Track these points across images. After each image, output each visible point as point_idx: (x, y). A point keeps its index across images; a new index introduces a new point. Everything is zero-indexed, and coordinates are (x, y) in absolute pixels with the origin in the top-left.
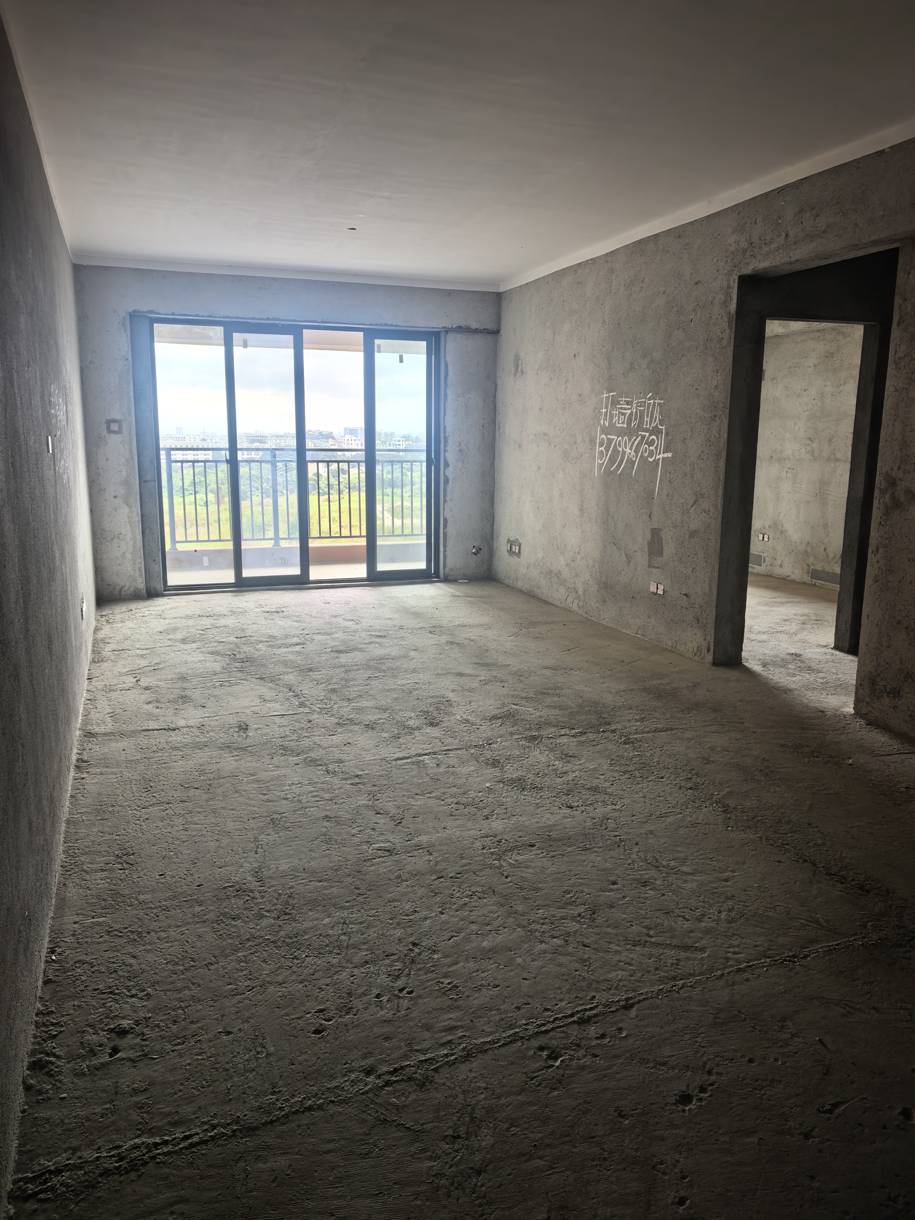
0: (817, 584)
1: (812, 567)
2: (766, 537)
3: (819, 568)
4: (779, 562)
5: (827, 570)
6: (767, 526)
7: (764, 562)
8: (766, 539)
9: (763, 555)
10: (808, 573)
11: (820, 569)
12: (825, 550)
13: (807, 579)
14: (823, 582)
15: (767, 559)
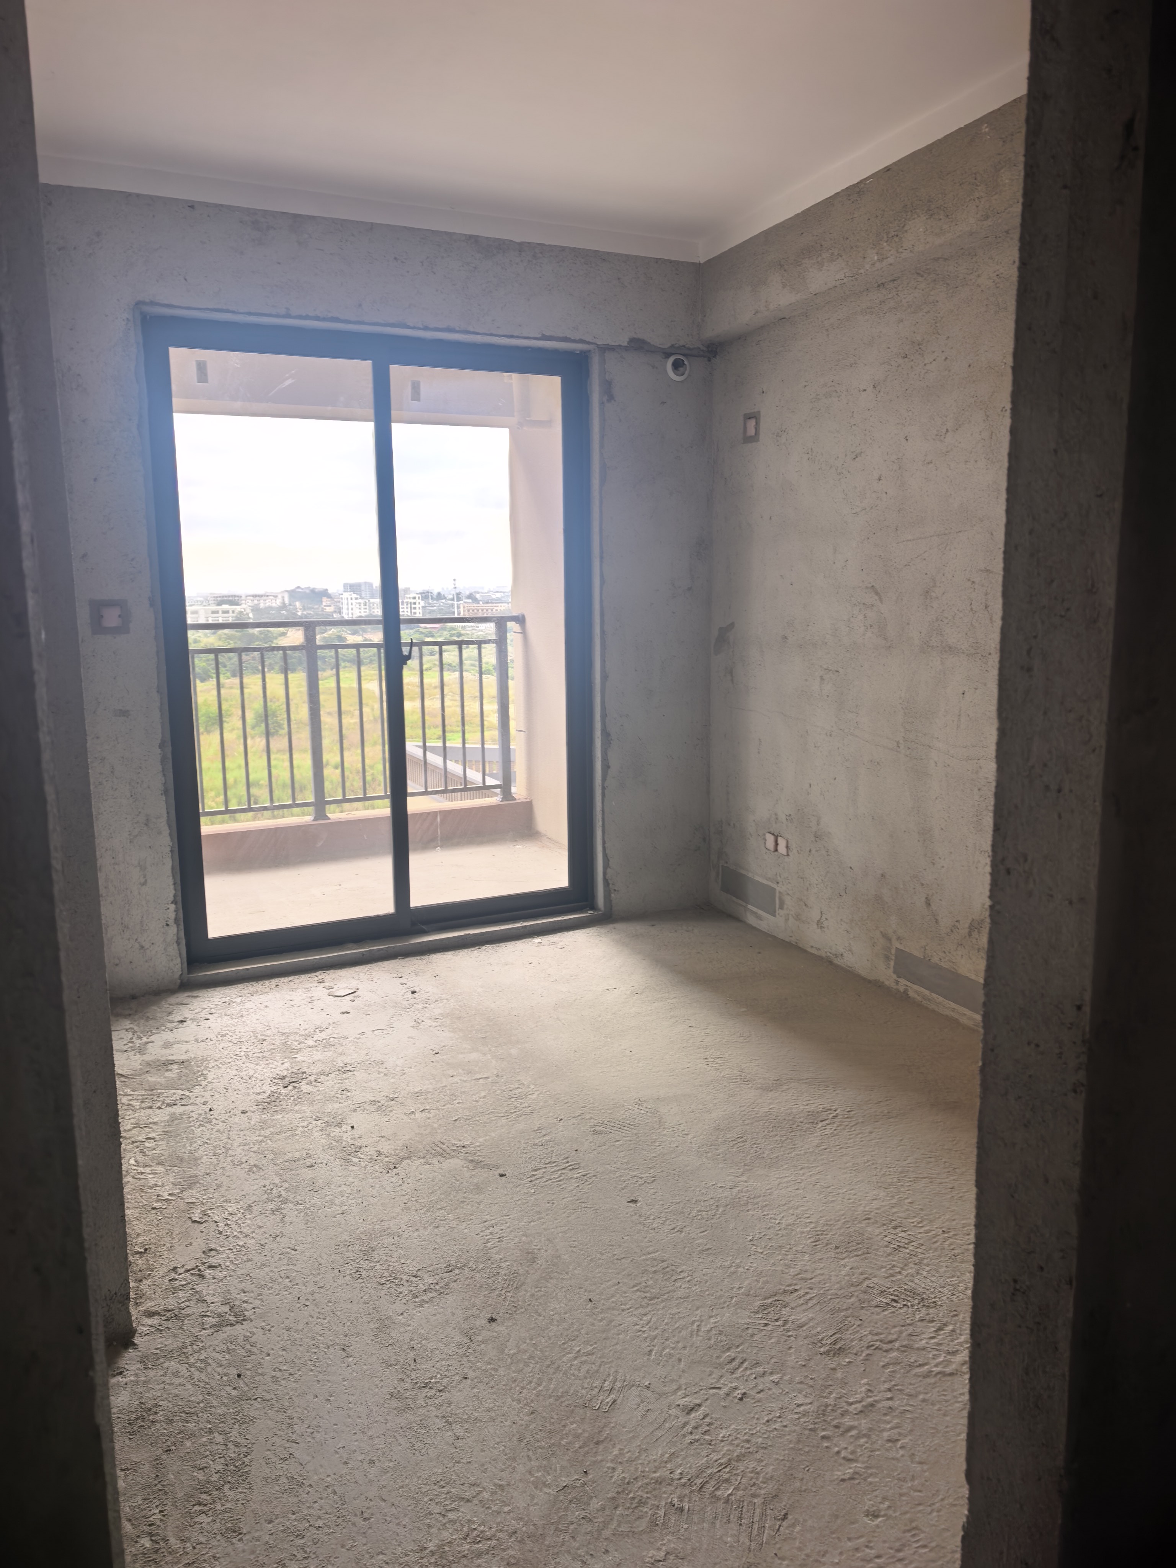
0: (911, 994)
1: (896, 944)
2: (782, 843)
3: (914, 948)
4: (815, 915)
5: (935, 959)
6: (782, 817)
7: (781, 907)
8: (782, 848)
9: (778, 888)
10: (887, 958)
11: (918, 954)
12: (928, 904)
13: (886, 974)
14: (927, 992)
15: (788, 901)
